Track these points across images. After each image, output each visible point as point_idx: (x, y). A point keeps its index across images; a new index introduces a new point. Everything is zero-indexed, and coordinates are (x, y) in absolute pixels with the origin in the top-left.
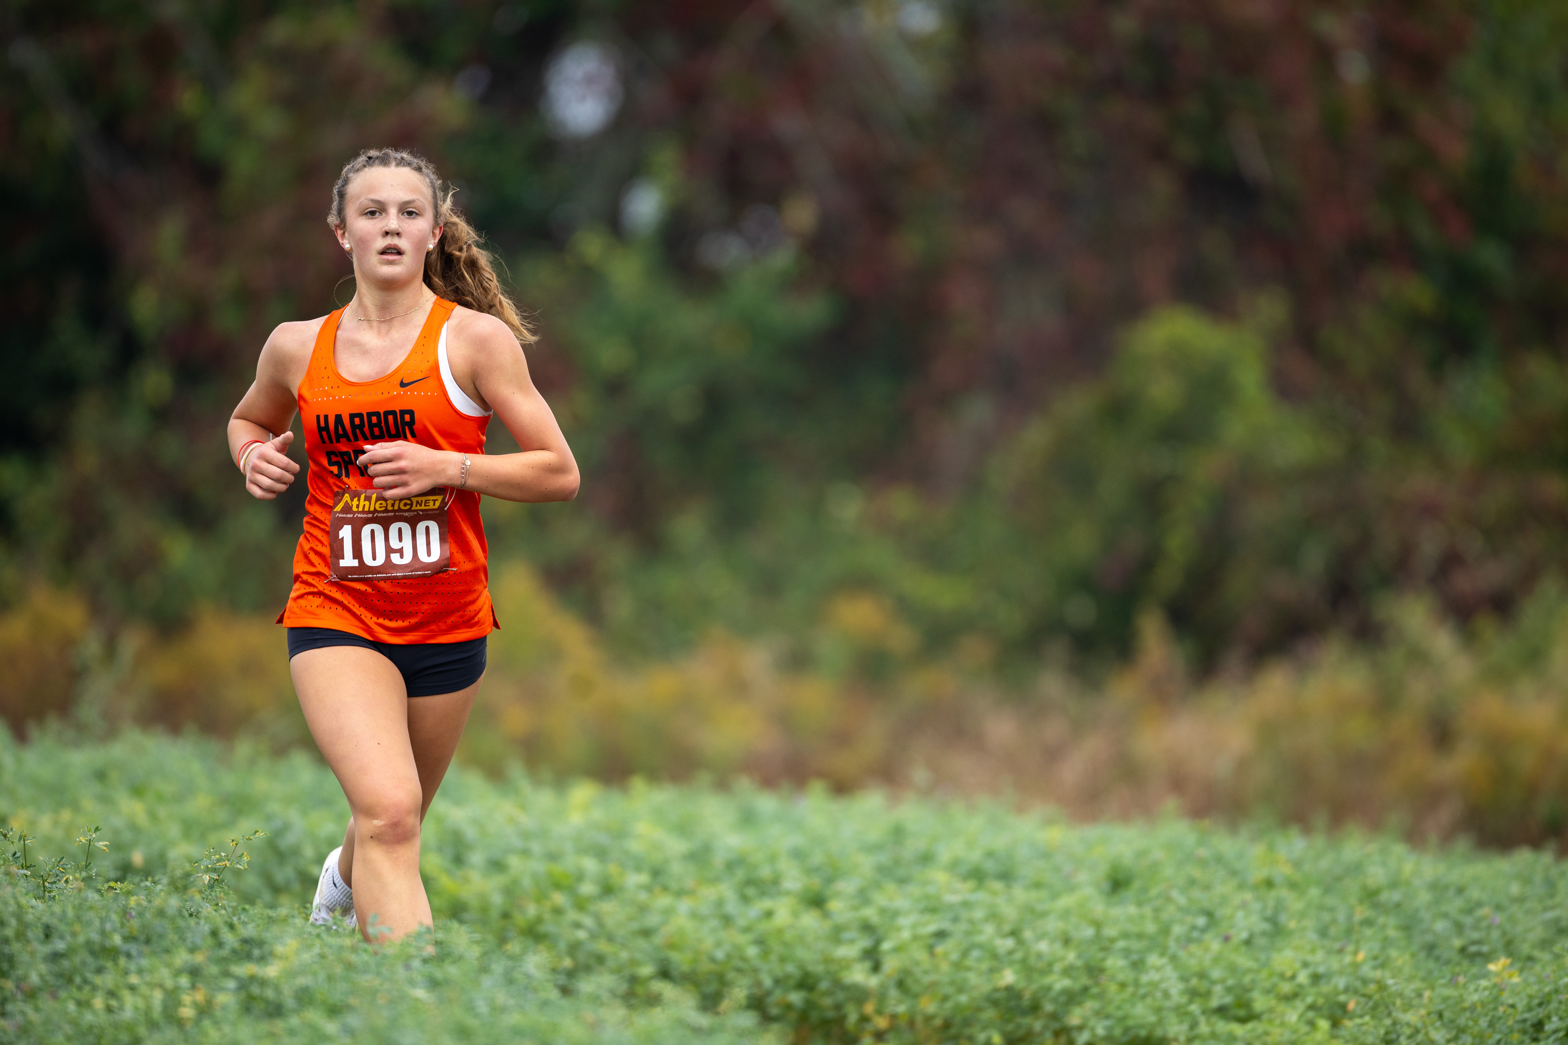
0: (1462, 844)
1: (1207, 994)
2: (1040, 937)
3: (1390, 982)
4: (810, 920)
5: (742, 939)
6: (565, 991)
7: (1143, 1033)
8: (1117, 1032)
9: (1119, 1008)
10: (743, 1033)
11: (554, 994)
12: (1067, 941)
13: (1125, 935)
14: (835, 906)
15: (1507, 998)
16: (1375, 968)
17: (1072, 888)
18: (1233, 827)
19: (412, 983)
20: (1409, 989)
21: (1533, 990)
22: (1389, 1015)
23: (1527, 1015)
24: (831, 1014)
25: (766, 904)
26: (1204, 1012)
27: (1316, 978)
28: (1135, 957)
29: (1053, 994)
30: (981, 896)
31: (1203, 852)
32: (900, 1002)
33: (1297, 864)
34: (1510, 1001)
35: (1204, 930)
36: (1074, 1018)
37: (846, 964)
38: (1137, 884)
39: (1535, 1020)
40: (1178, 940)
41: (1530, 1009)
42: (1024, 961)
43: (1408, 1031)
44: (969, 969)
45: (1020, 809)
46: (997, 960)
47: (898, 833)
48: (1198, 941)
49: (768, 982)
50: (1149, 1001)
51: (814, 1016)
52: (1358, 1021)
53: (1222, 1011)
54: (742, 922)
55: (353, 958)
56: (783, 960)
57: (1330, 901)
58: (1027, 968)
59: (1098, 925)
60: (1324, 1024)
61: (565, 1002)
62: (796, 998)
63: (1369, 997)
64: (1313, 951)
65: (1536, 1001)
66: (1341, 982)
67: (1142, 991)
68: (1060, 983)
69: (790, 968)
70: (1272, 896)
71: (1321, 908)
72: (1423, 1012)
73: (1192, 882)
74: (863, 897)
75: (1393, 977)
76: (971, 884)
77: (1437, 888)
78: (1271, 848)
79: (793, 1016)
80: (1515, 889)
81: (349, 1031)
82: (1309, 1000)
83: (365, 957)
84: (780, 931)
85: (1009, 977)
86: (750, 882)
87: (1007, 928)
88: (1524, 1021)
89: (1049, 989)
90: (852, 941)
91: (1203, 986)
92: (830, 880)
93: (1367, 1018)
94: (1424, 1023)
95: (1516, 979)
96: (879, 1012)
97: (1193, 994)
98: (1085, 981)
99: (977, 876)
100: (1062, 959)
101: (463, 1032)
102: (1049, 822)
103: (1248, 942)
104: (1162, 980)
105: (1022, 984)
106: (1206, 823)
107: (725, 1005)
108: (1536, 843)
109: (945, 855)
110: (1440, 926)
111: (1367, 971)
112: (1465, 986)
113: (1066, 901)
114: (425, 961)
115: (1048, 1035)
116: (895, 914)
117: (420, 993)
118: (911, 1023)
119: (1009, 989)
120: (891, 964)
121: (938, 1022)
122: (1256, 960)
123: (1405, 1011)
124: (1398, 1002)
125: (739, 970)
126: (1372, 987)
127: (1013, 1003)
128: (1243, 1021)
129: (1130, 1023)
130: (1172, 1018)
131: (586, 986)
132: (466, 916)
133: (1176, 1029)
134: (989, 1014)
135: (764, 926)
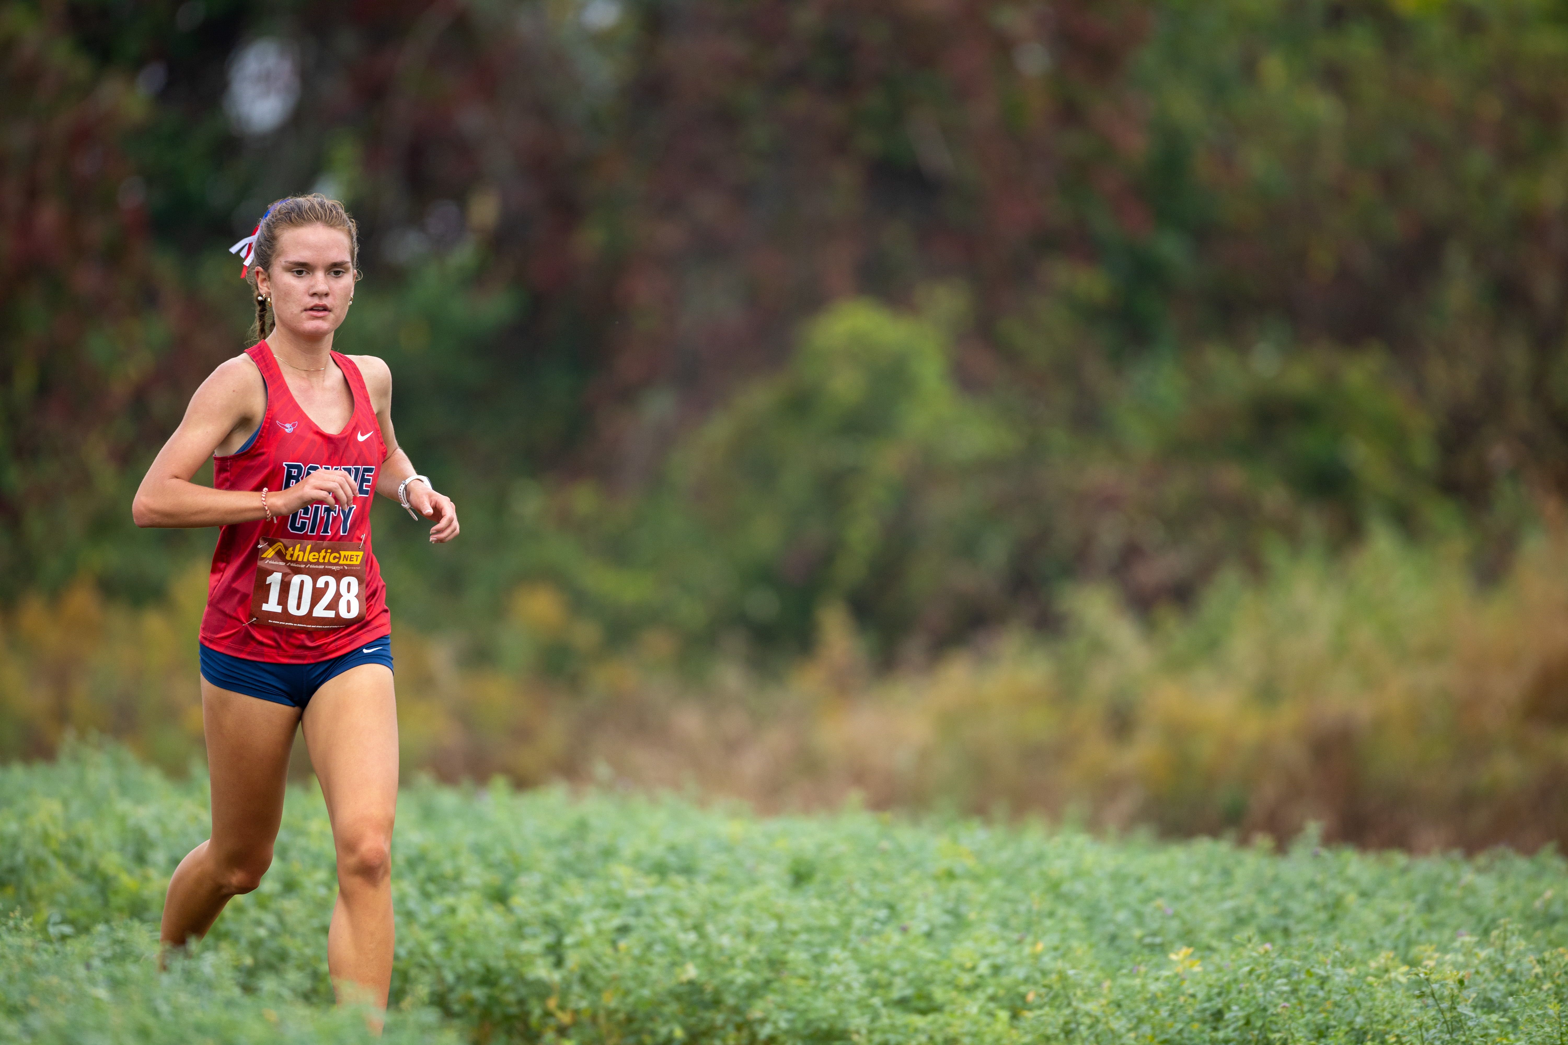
0: (1143, 834)
1: (889, 985)
2: (721, 932)
3: (1071, 972)
4: (493, 917)
5: (425, 936)
6: (248, 989)
7: (824, 1026)
8: (799, 1025)
9: (801, 1001)
10: (424, 1029)
11: (236, 992)
12: (749, 935)
13: (809, 929)
14: (518, 901)
15: (1188, 988)
16: (1055, 959)
17: (754, 882)
18: (915, 821)
19: (93, 982)
20: (1088, 979)
21: (1212, 978)
22: (1069, 1005)
23: (1207, 1005)
24: (514, 1010)
25: (449, 900)
26: (885, 1005)
27: (996, 970)
28: (817, 950)
29: (734, 988)
30: (664, 890)
31: (885, 844)
32: (582, 997)
33: (979, 855)
34: (1191, 991)
35: (884, 923)
36: (756, 1012)
37: (529, 959)
38: (819, 877)
39: (1214, 1010)
40: (859, 932)
41: (1209, 999)
42: (706, 956)
43: (1088, 1021)
44: (651, 964)
45: (702, 804)
46: (678, 956)
47: (582, 827)
48: (878, 933)
49: (450, 977)
50: (831, 994)
51: (497, 1012)
52: (1038, 1012)
53: (903, 1003)
54: (424, 918)
55: (34, 958)
56: (465, 956)
57: (1014, 892)
58: (708, 961)
59: (779, 918)
60: (1004, 1015)
61: (247, 1001)
62: (479, 993)
63: (1049, 987)
64: (993, 942)
65: (1216, 990)
66: (1020, 973)
67: (823, 984)
68: (741, 977)
69: (473, 964)
70: (953, 888)
71: (1005, 899)
72: (1104, 1001)
73: (875, 875)
74: (545, 893)
75: (1073, 967)
76: (654, 878)
77: (1118, 878)
78: (955, 839)
79: (475, 1012)
80: (1195, 878)
81: (32, 1033)
82: (990, 991)
83: (46, 957)
84: (464, 927)
85: (691, 971)
86: (431, 879)
87: (689, 922)
88: (1204, 1010)
89: (731, 982)
90: (535, 936)
91: (884, 977)
92: (512, 877)
93: (1047, 1009)
94: (1104, 1012)
95: (1197, 969)
96: (562, 1008)
97: (875, 986)
98: (767, 974)
99: (660, 870)
100: (746, 952)
101: (143, 1033)
102: (734, 815)
103: (929, 935)
104: (845, 974)
105: (703, 979)
106: (887, 816)
107: (406, 1003)
108: (1215, 832)
109: (627, 851)
110: (1122, 916)
111: (1047, 961)
112: (1146, 974)
113: (749, 895)
114: (106, 960)
115: (730, 1029)
116: (577, 910)
117: (102, 993)
118: (594, 1018)
119: (691, 983)
120: (573, 959)
121: (621, 1016)
122: (937, 951)
123: (1085, 1001)
124: (1079, 993)
125: (422, 967)
126: (1054, 977)
127: (695, 998)
128: (923, 1012)
129: (812, 1016)
130: (854, 1011)
131: (268, 984)
132: (147, 915)
133: (858, 1021)
134: (672, 1008)
135: (448, 922)
